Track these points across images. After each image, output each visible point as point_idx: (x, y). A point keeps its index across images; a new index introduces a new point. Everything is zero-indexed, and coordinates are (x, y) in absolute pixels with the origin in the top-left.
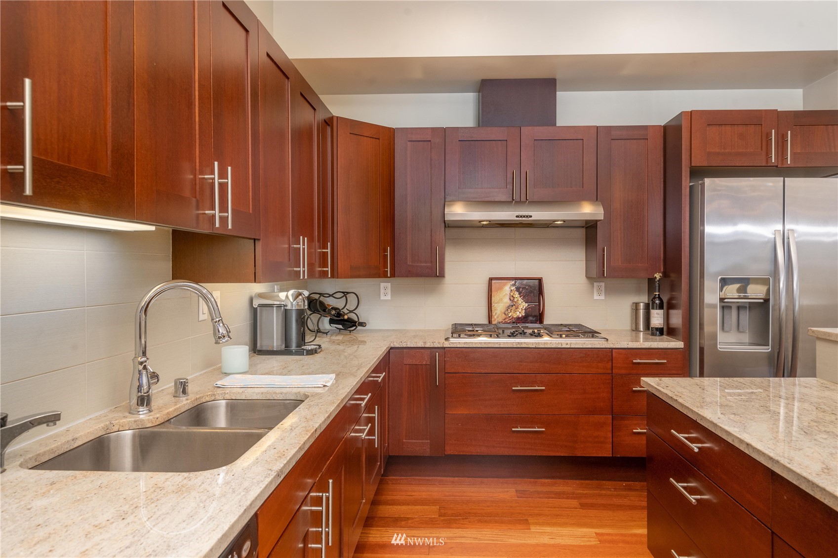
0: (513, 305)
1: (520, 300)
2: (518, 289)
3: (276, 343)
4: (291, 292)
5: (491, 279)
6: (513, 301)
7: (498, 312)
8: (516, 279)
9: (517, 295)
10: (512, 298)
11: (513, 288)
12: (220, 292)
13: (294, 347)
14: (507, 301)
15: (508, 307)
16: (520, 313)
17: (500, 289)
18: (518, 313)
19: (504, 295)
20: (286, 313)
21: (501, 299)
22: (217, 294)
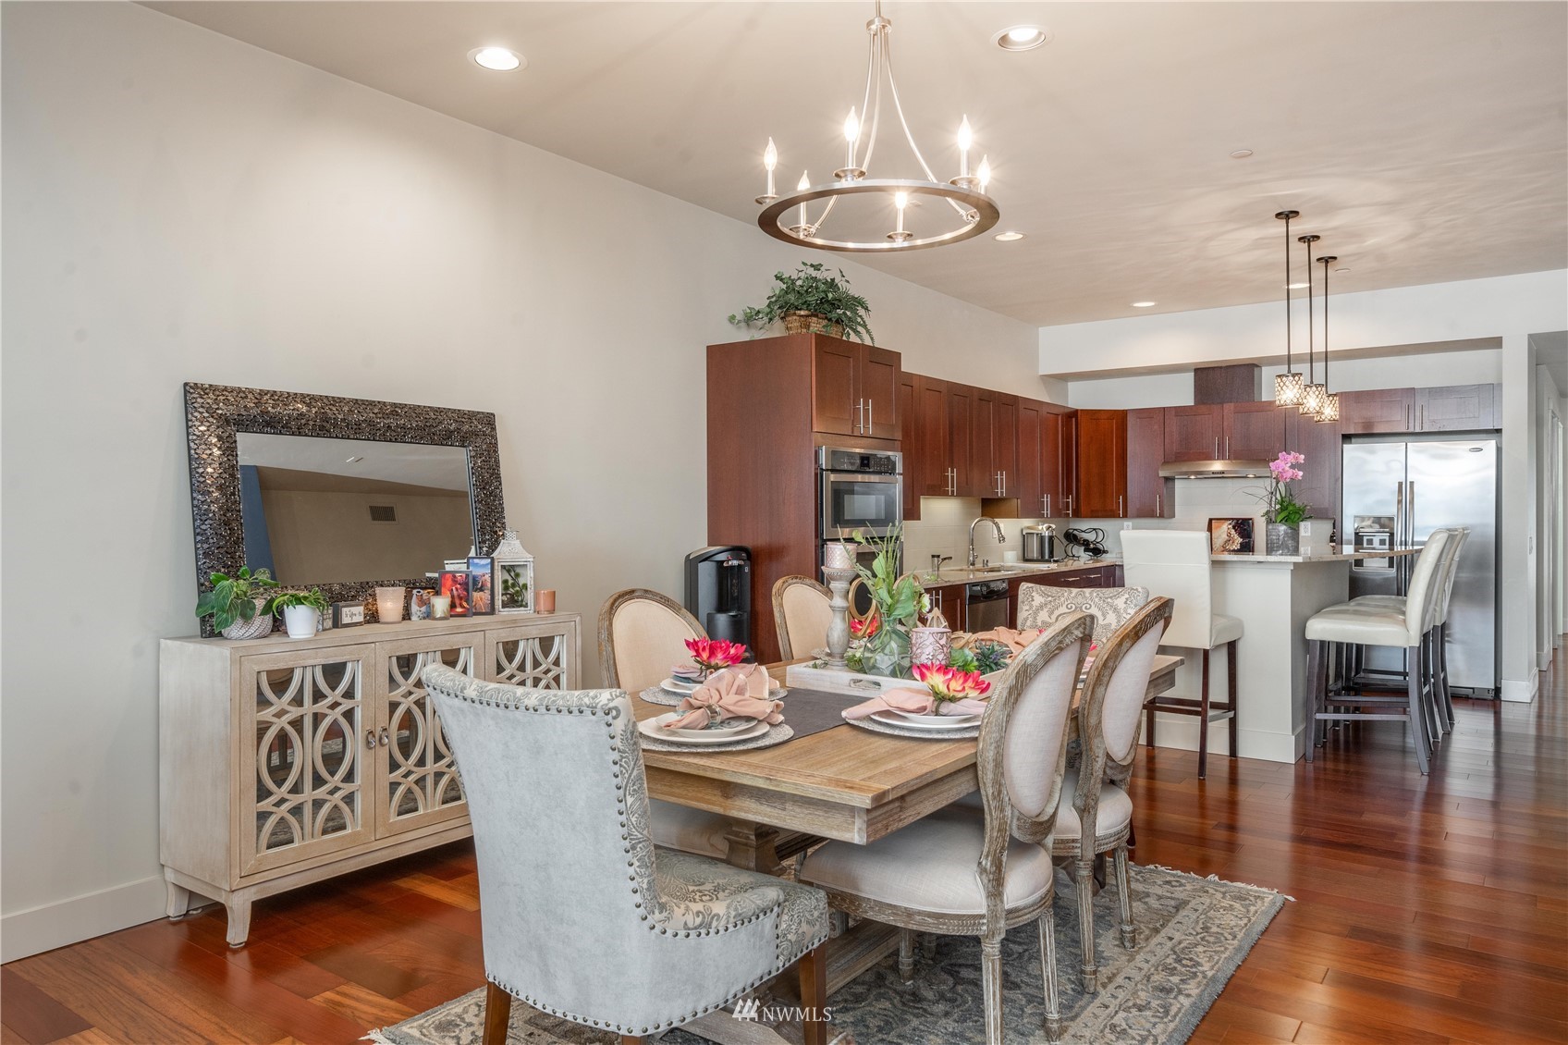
1: (1236, 536)
2: (1234, 527)
3: (1035, 555)
4: (1046, 525)
5: (1211, 520)
7: (1218, 545)
8: (1233, 519)
9: (1233, 532)
10: (1229, 535)
11: (1231, 526)
12: (1003, 523)
13: (1047, 557)
14: (1225, 537)
15: (1226, 542)
17: (1218, 527)
20: (1042, 538)
22: (1001, 526)
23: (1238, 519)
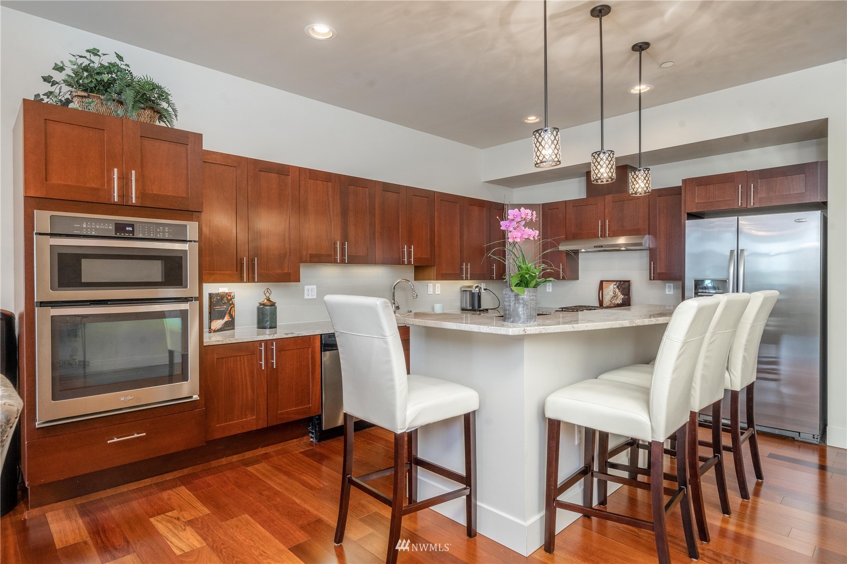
0: (615, 296)
1: (619, 294)
2: (618, 287)
4: (475, 285)
5: (602, 282)
6: (615, 294)
7: (607, 300)
8: (617, 281)
9: (617, 290)
10: (614, 292)
11: (615, 286)
14: (611, 294)
15: (612, 297)
16: (619, 301)
17: (608, 287)
18: (618, 301)
19: (610, 291)
20: (473, 294)
21: (608, 293)
23: (621, 281)
